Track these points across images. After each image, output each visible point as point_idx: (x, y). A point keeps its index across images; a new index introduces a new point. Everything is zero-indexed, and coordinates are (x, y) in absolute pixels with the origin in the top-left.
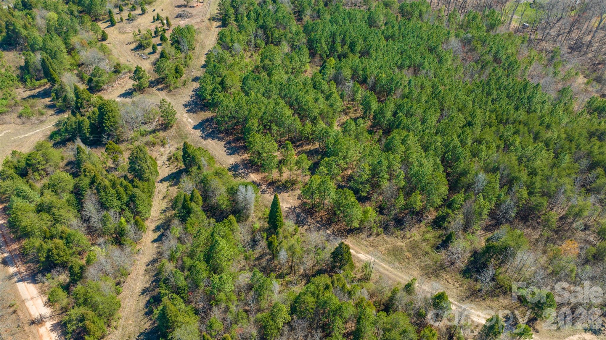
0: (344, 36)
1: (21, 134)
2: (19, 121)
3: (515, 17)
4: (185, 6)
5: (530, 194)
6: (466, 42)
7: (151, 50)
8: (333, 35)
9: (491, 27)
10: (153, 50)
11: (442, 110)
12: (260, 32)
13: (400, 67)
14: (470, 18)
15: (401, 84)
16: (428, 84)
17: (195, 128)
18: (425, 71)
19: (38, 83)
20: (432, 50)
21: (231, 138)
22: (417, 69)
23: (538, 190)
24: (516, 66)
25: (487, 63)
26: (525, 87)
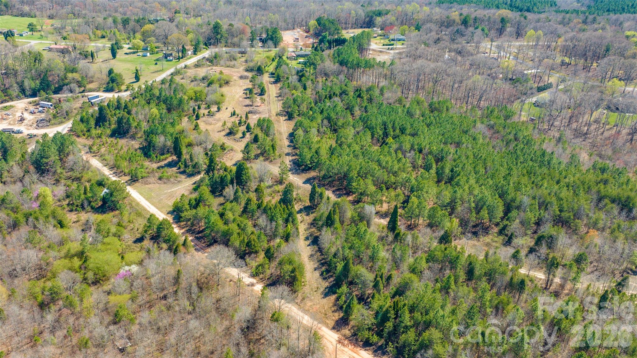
0: (394, 124)
1: (168, 190)
2: (160, 182)
3: (523, 113)
4: (251, 106)
5: (561, 211)
6: (491, 127)
7: (242, 135)
8: (385, 124)
9: (507, 117)
10: (243, 135)
11: (485, 168)
12: (325, 122)
13: (445, 143)
14: (489, 112)
15: (450, 153)
16: (470, 154)
17: (304, 183)
18: (464, 145)
19: (162, 157)
20: (466, 132)
21: (334, 189)
22: (458, 144)
23: (565, 209)
24: (533, 143)
25: (510, 141)
26: (543, 154)
